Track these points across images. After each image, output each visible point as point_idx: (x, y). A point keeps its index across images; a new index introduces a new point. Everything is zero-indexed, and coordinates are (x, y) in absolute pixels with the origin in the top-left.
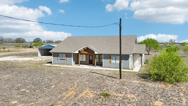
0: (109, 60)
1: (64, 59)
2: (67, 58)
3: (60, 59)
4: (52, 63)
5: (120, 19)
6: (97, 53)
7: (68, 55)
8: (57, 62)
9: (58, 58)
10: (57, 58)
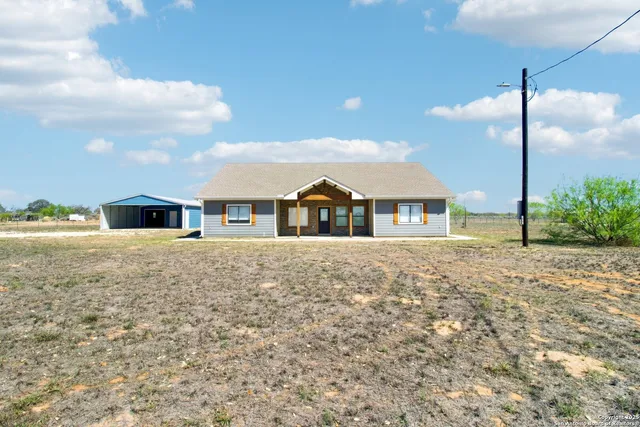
0: (390, 217)
1: (248, 221)
2: (257, 217)
3: (230, 222)
4: (202, 234)
5: (524, 72)
6: (360, 197)
7: (259, 207)
8: (222, 230)
9: (223, 218)
10: (220, 217)
